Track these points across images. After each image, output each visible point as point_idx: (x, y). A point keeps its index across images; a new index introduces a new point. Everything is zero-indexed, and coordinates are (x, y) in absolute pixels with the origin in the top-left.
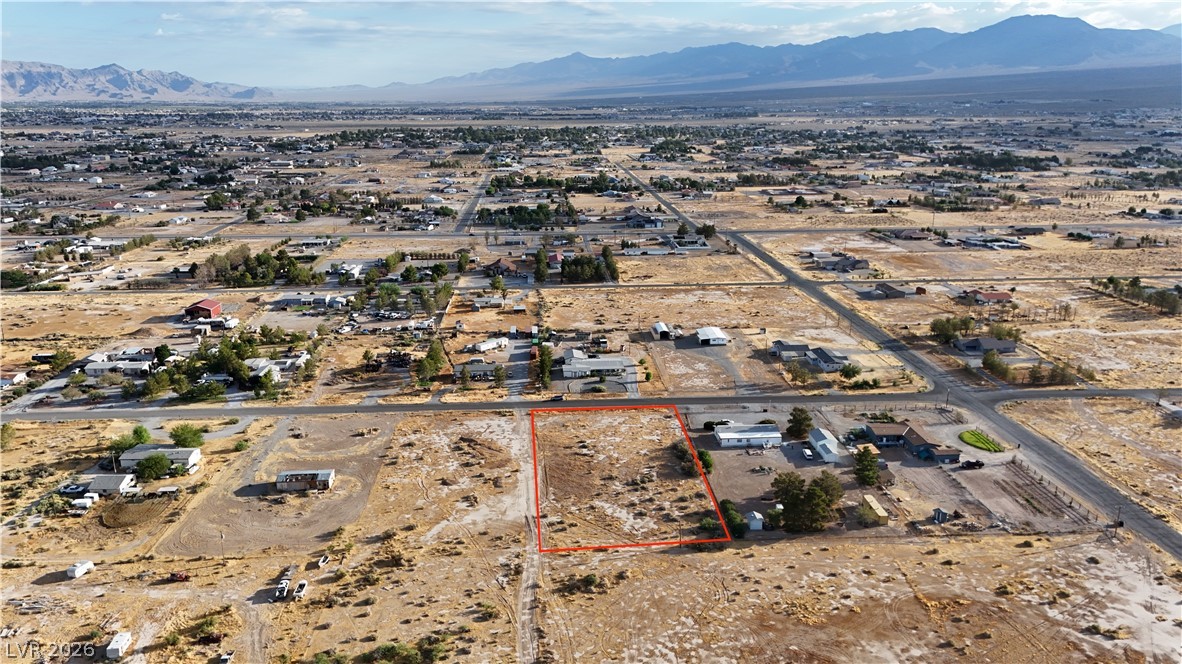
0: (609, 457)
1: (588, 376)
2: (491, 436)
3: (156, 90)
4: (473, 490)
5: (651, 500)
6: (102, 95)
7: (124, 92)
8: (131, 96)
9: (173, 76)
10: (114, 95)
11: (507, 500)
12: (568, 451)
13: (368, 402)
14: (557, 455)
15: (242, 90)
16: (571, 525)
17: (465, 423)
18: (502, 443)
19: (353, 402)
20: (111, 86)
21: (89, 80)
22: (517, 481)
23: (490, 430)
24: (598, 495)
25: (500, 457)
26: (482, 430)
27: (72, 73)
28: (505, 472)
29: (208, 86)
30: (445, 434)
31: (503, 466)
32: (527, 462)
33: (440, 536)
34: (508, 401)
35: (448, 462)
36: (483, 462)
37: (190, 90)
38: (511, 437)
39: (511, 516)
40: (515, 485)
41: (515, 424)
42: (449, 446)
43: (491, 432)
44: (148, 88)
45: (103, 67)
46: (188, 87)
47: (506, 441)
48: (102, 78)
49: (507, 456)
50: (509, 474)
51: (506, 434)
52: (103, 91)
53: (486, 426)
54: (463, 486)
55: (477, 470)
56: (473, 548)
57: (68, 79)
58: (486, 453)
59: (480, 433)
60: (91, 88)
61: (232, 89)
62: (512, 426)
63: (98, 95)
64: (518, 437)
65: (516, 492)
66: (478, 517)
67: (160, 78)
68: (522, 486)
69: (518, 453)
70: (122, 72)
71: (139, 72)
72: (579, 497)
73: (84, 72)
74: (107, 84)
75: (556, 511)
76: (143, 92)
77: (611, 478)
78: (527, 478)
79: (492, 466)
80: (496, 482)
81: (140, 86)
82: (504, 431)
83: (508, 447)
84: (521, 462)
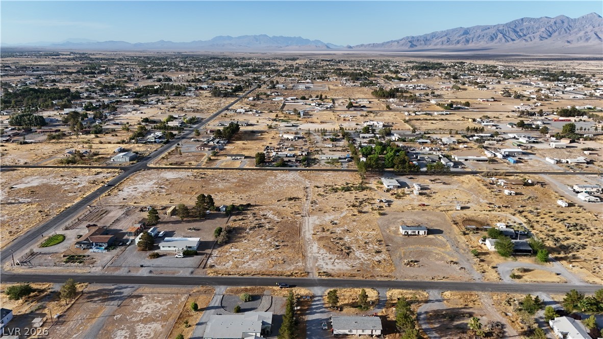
0: (265, 239)
2: (331, 256)
4: (333, 227)
11: (317, 222)
12: (286, 243)
14: (293, 242)
17: (349, 268)
18: (323, 251)
22: (314, 230)
24: (278, 223)
25: (322, 243)
26: (337, 261)
28: (320, 234)
30: (360, 259)
31: (321, 237)
32: (309, 239)
33: (342, 212)
35: (350, 241)
36: (332, 240)
38: (318, 255)
39: (315, 217)
41: (316, 265)
42: (354, 251)
43: (331, 259)
47: (321, 251)
49: (319, 242)
50: (318, 233)
51: (322, 257)
53: (336, 264)
54: (338, 229)
55: (334, 236)
56: (328, 208)
58: (331, 245)
59: (338, 258)
62: (318, 263)
64: (314, 254)
65: (314, 225)
66: (328, 218)
68: (311, 227)
69: (313, 244)
72: (286, 222)
75: (297, 218)
77: (269, 229)
78: (309, 231)
79: (327, 238)
80: (323, 230)
82: (323, 260)
83: (319, 248)
84: (312, 238)
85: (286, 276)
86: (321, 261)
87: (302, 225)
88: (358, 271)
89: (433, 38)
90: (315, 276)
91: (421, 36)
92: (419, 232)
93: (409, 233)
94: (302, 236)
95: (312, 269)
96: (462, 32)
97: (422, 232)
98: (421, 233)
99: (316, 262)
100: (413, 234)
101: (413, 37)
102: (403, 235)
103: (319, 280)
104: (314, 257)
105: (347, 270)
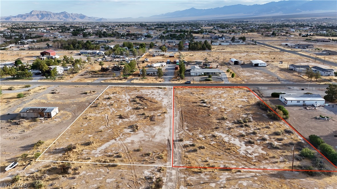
0: (220, 108)
1: (202, 75)
3: (75, 19)
4: (136, 122)
5: (254, 133)
6: (62, 20)
7: (67, 19)
8: (69, 20)
9: (80, 15)
10: (64, 20)
11: (157, 129)
12: (195, 104)
13: (96, 82)
14: (188, 106)
15: (99, 19)
16: (201, 148)
18: (158, 99)
19: (90, 81)
20: (64, 18)
21: (58, 16)
22: (164, 118)
23: (153, 94)
24: (217, 128)
25: (156, 106)
26: (149, 94)
27: (54, 14)
28: (158, 113)
29: (90, 18)
30: (129, 95)
31: (157, 110)
32: (171, 108)
34: (164, 83)
35: (126, 107)
36: (146, 108)
37: (85, 19)
38: (163, 97)
39: (158, 139)
40: (163, 120)
41: (166, 92)
42: (129, 99)
43: (153, 95)
44: (74, 18)
45: (62, 12)
46: (84, 18)
47: (160, 99)
48: (62, 15)
49: (160, 105)
50: (160, 114)
52: (62, 19)
53: (151, 92)
54: (131, 120)
55: (141, 111)
57: (53, 16)
58: (149, 103)
59: (147, 95)
60: (59, 18)
61: (96, 19)
62: (164, 93)
63: (60, 20)
64: (167, 97)
65: (163, 124)
67: (77, 15)
68: (167, 121)
69: (166, 104)
70: (67, 14)
71: (72, 14)
73: (57, 14)
74: (63, 17)
75: (189, 137)
76: (72, 19)
77: (223, 119)
78: (170, 117)
79: (151, 110)
80: (152, 118)
81: (72, 18)
82: (160, 95)
83: (161, 101)
84: (168, 109)
86: (161, 94)
87: (179, 125)
94: (178, 112)
99: (166, 93)
103: (165, 86)
104: (167, 95)
105: (143, 90)
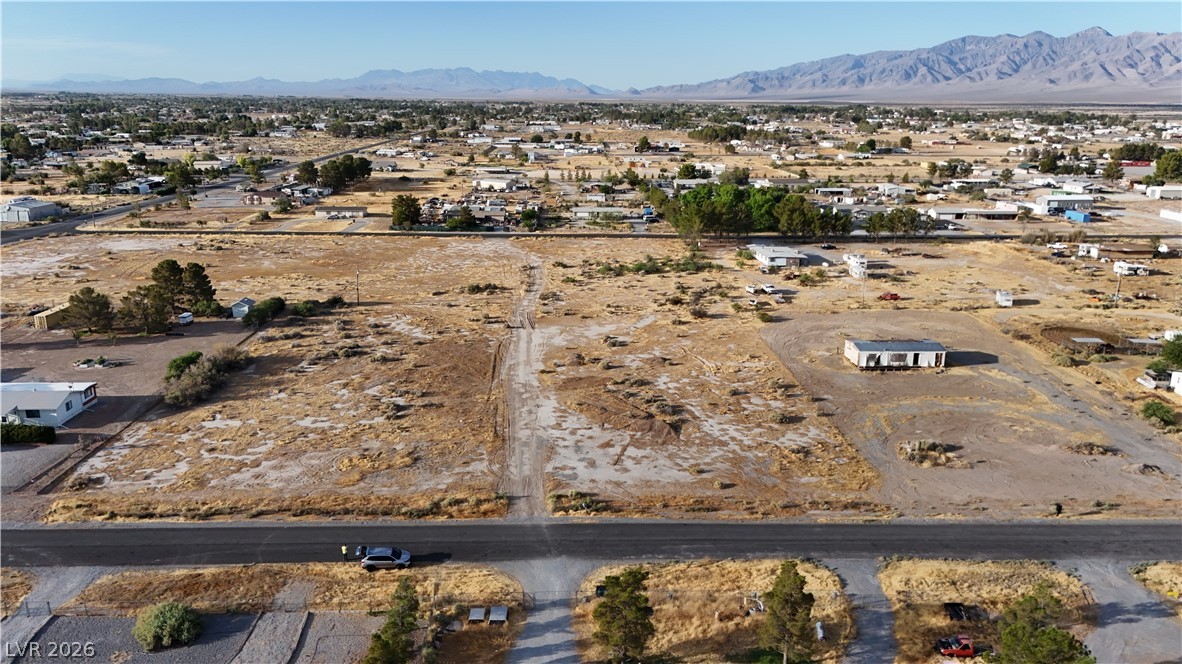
2: (607, 436)
4: (614, 353)
11: (560, 341)
12: (435, 400)
14: (464, 395)
17: (687, 477)
18: (577, 421)
22: (545, 361)
23: (611, 451)
24: (420, 343)
25: (573, 397)
26: (631, 451)
28: (566, 372)
30: (724, 444)
31: (570, 380)
32: (524, 385)
33: (641, 317)
35: (677, 389)
36: (611, 387)
38: (557, 433)
39: (554, 329)
41: (549, 468)
42: (695, 418)
43: (608, 445)
47: (571, 422)
49: (564, 394)
50: (559, 369)
51: (571, 440)
53: (628, 463)
54: (632, 357)
55: (617, 375)
56: (596, 308)
58: (609, 401)
59: (637, 443)
62: (557, 462)
64: (541, 433)
65: (546, 349)
66: (594, 331)
68: (537, 354)
69: (542, 401)
72: (451, 343)
75: (493, 333)
77: (384, 360)
78: (528, 363)
79: (591, 380)
80: (580, 360)
82: (578, 448)
83: (564, 411)
84: (536, 384)
85: (410, 514)
86: (570, 453)
87: (507, 348)
88: (724, 486)
89: (794, 75)
90: (538, 511)
91: (772, 72)
92: (916, 357)
93: (884, 362)
94: (503, 377)
95: (527, 482)
96: (850, 64)
97: (927, 359)
98: (923, 362)
99: (549, 459)
100: (896, 364)
101: (756, 73)
102: (862, 369)
103: (556, 528)
104: (541, 442)
105: (676, 483)
